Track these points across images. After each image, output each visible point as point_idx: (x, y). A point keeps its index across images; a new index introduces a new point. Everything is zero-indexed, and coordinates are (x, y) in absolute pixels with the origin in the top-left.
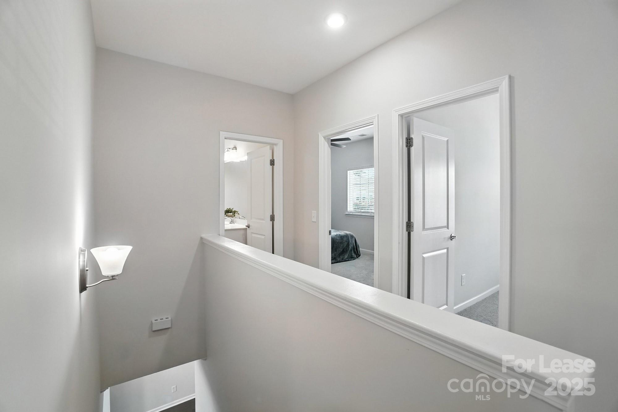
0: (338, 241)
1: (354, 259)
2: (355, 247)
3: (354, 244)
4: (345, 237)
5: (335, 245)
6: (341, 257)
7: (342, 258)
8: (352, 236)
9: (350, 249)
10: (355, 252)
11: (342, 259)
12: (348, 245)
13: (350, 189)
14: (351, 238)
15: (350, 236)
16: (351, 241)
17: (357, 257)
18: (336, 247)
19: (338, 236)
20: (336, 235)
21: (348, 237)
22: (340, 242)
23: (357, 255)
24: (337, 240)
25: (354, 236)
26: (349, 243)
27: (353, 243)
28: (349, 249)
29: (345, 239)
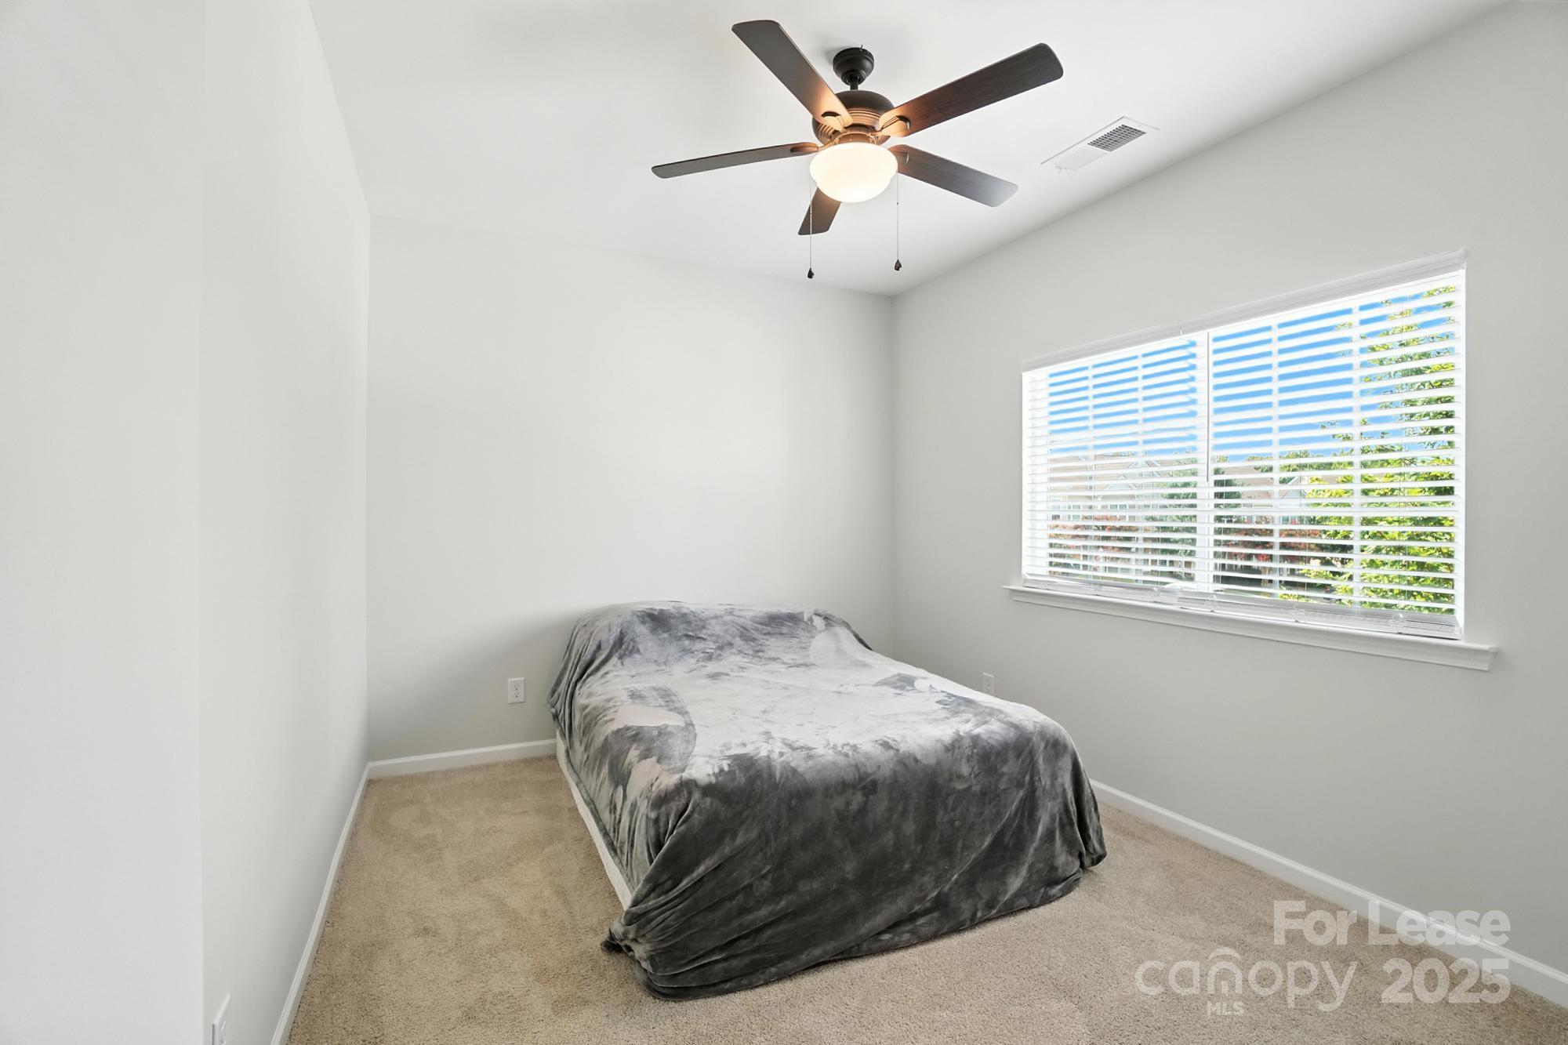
0: (960, 786)
1: (1069, 884)
2: (1073, 808)
3: (1064, 790)
4: (1011, 755)
5: (941, 813)
6: (984, 890)
7: (986, 897)
8: (1056, 747)
9: (1041, 830)
10: (1069, 843)
11: (990, 906)
12: (1030, 806)
13: (1033, 465)
14: (1048, 760)
15: (1043, 745)
16: (1045, 781)
17: (1082, 866)
18: (952, 822)
19: (968, 752)
20: (953, 747)
21: (1032, 754)
22: (976, 788)
23: (1080, 856)
24: (960, 777)
25: (1065, 747)
26: (1039, 793)
27: (1059, 790)
28: (1034, 831)
29: (1010, 768)
